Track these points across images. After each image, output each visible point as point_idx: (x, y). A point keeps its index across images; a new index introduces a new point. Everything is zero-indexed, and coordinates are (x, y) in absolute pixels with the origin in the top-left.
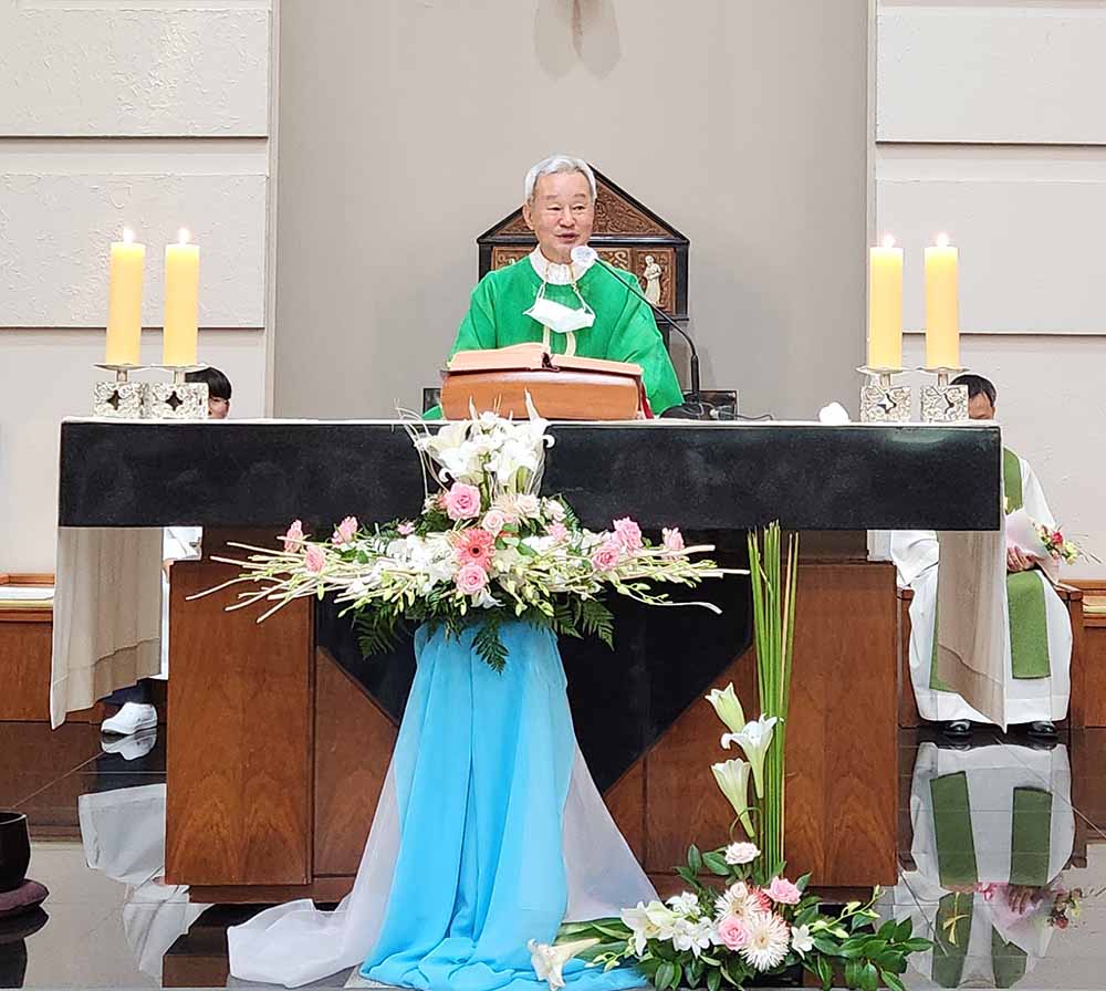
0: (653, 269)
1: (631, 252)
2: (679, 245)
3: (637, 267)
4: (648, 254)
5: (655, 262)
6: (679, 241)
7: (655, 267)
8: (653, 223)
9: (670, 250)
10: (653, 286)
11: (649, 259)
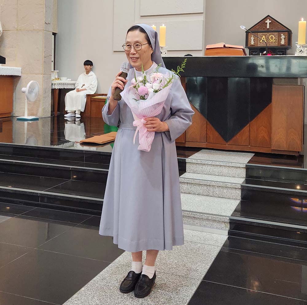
0: (283, 37)
1: (278, 34)
4: (282, 33)
5: (284, 35)
6: (289, 30)
7: (284, 36)
8: (283, 27)
9: (287, 33)
10: (283, 40)
11: (282, 34)
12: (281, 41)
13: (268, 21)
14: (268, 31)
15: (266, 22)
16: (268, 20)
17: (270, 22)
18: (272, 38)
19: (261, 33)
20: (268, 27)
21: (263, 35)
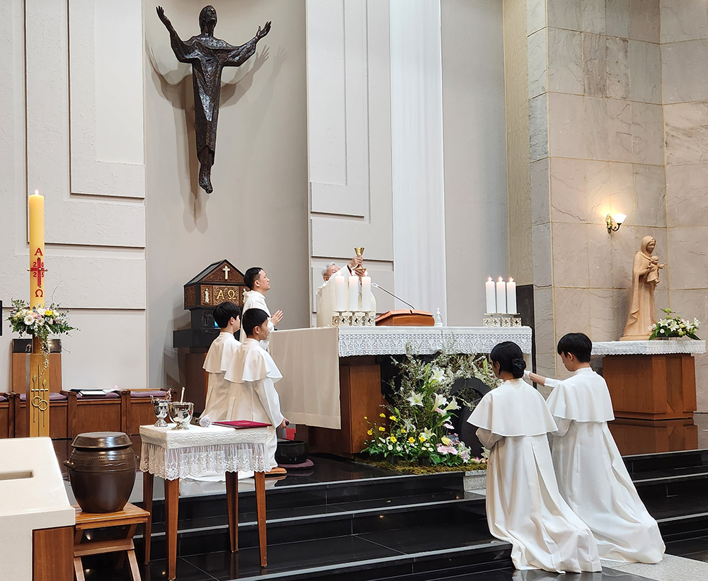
1: (239, 287)
4: (244, 288)
11: (244, 290)
13: (227, 269)
14: (226, 283)
15: (224, 269)
16: (226, 267)
17: (229, 270)
18: (231, 293)
19: (218, 286)
20: (226, 278)
21: (220, 288)
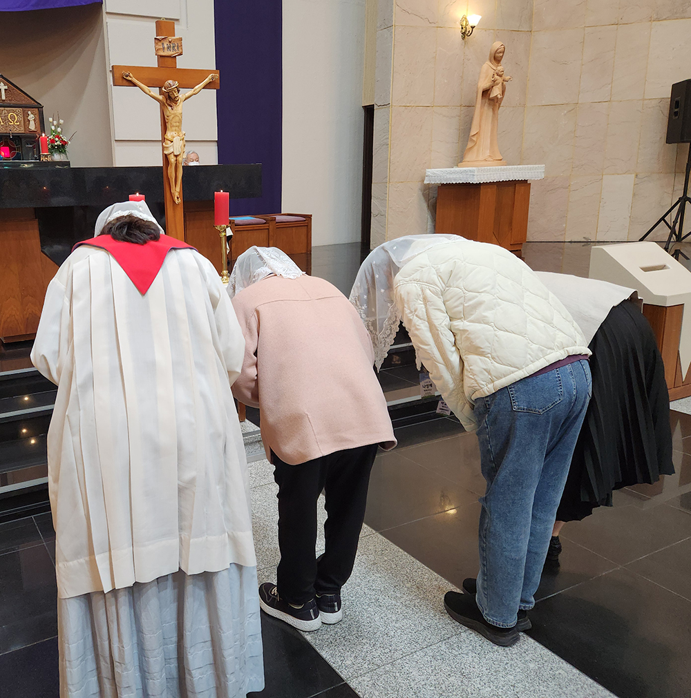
0: (31, 117)
1: (23, 110)
2: (39, 107)
3: (26, 115)
4: (29, 110)
5: (32, 114)
7: (32, 116)
8: (30, 99)
9: (37, 109)
10: (32, 123)
11: (29, 112)
12: (29, 124)
13: (3, 87)
14: (4, 104)
16: (2, 84)
17: (6, 87)
18: (12, 118)
20: (4, 98)
